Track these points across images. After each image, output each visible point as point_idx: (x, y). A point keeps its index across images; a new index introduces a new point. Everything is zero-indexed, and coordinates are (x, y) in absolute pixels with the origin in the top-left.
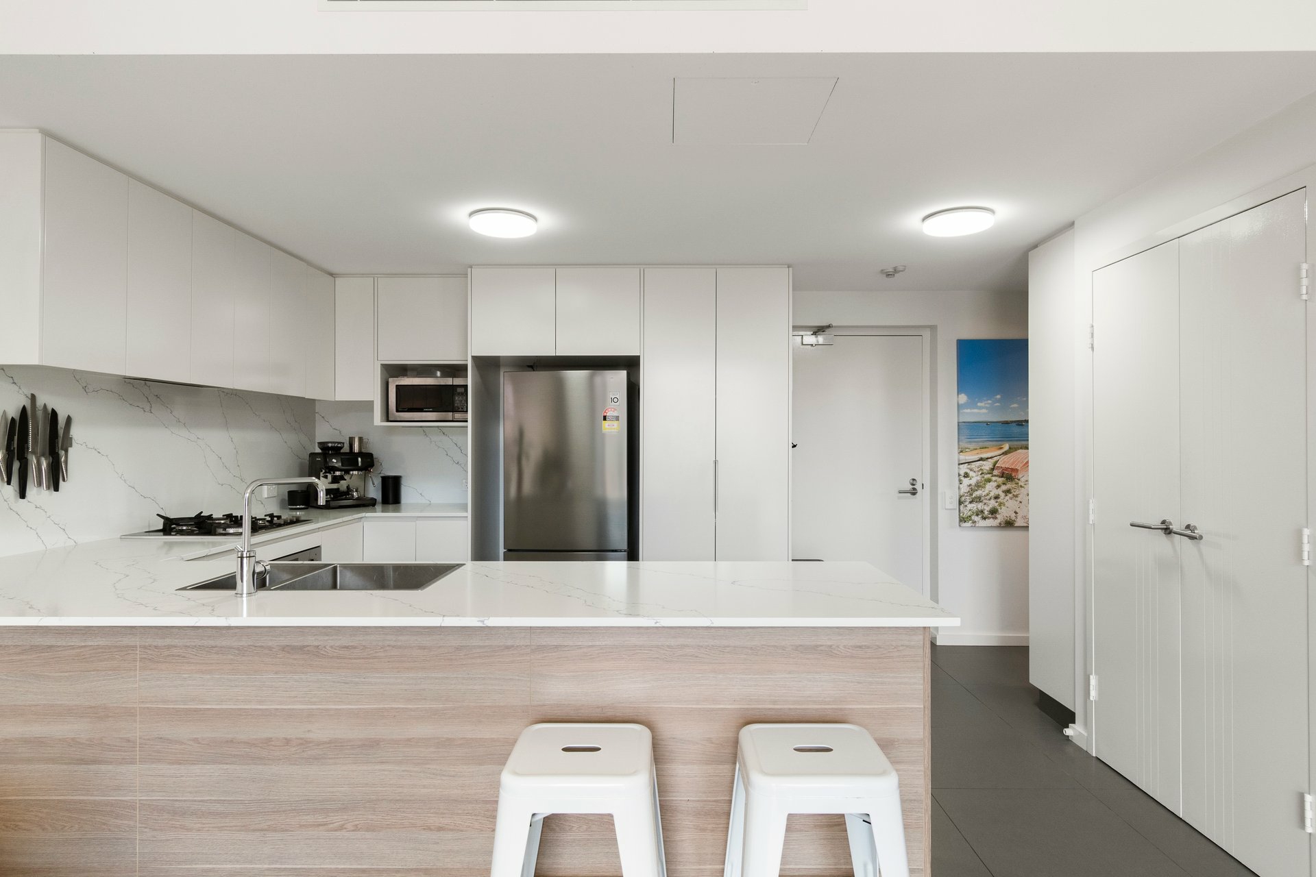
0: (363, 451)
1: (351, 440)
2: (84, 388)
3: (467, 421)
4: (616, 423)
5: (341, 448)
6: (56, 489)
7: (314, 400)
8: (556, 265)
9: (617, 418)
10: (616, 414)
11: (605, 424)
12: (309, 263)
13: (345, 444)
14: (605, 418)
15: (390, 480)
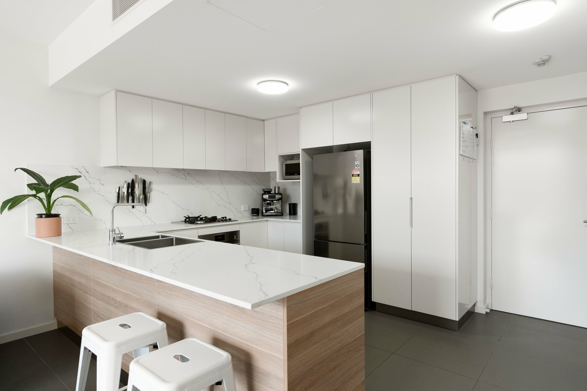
0: (279, 192)
1: (275, 188)
2: (157, 172)
3: (300, 179)
4: (358, 178)
5: (271, 191)
6: (146, 205)
7: (269, 172)
8: (332, 100)
9: (358, 175)
10: (358, 173)
11: (353, 178)
12: (247, 117)
13: (272, 190)
14: (353, 175)
15: (292, 205)
